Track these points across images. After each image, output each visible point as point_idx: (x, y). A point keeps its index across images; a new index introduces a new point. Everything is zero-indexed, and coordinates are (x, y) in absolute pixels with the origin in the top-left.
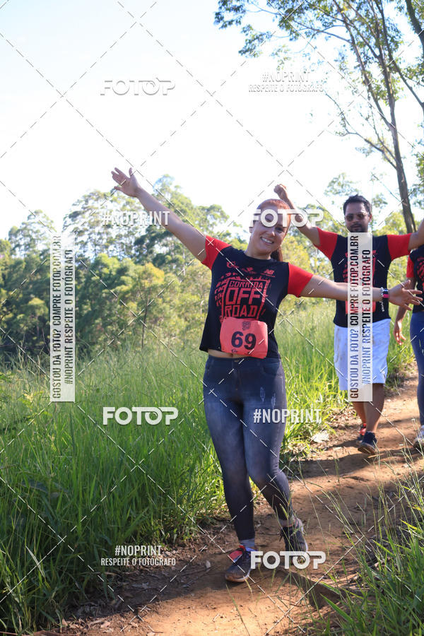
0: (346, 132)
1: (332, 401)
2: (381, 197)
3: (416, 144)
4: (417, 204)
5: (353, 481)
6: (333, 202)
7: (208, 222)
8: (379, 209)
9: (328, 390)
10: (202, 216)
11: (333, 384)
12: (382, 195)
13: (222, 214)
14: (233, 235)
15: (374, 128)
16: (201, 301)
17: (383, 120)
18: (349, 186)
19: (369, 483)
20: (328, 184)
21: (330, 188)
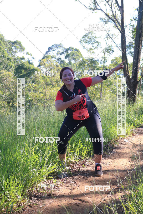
0: (95, 8)
1: (72, 156)
2: (111, 47)
3: (133, 19)
4: (130, 54)
5: (79, 202)
6: (84, 47)
7: (13, 50)
8: (109, 54)
9: (70, 150)
10: (9, 46)
11: (73, 146)
12: (111, 46)
13: (21, 46)
14: (26, 59)
15: (111, 8)
16: (3, 94)
17: (116, 4)
18: (94, 39)
19: (88, 204)
20: (82, 37)
21: (84, 38)
